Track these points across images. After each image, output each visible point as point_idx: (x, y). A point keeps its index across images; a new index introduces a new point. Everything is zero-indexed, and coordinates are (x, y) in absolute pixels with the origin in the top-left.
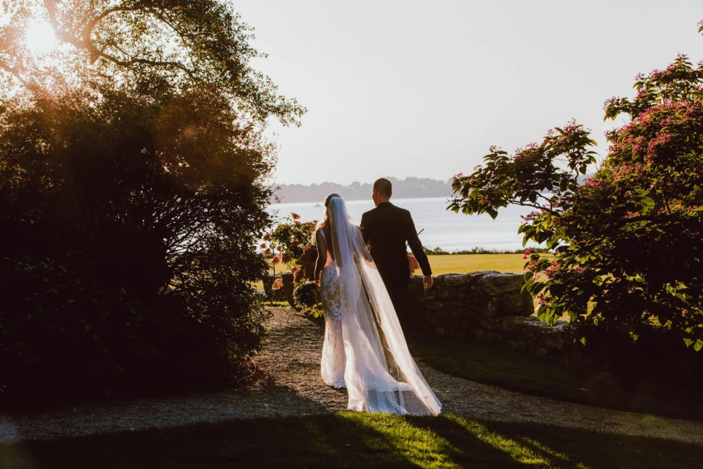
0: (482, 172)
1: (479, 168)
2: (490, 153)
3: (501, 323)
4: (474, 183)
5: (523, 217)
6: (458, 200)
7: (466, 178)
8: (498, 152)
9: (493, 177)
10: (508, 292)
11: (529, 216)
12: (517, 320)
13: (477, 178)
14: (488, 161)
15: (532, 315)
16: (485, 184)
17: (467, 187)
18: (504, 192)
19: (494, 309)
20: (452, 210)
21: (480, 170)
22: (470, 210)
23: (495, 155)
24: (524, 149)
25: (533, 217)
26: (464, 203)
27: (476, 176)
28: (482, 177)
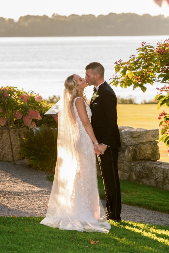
0: (136, 60)
1: (134, 56)
2: (141, 47)
3: (135, 166)
4: (130, 67)
5: (158, 89)
6: (118, 78)
7: (124, 64)
8: (147, 46)
9: (143, 64)
10: (141, 143)
11: (162, 88)
12: (148, 164)
13: (132, 64)
14: (140, 52)
15: (158, 161)
16: (138, 68)
17: (126, 69)
18: (151, 74)
19: (130, 155)
20: (113, 85)
21: (134, 58)
22: (126, 85)
23: (146, 48)
24: (163, 43)
25: (165, 89)
26: (122, 80)
27: (131, 62)
28: (136, 63)
